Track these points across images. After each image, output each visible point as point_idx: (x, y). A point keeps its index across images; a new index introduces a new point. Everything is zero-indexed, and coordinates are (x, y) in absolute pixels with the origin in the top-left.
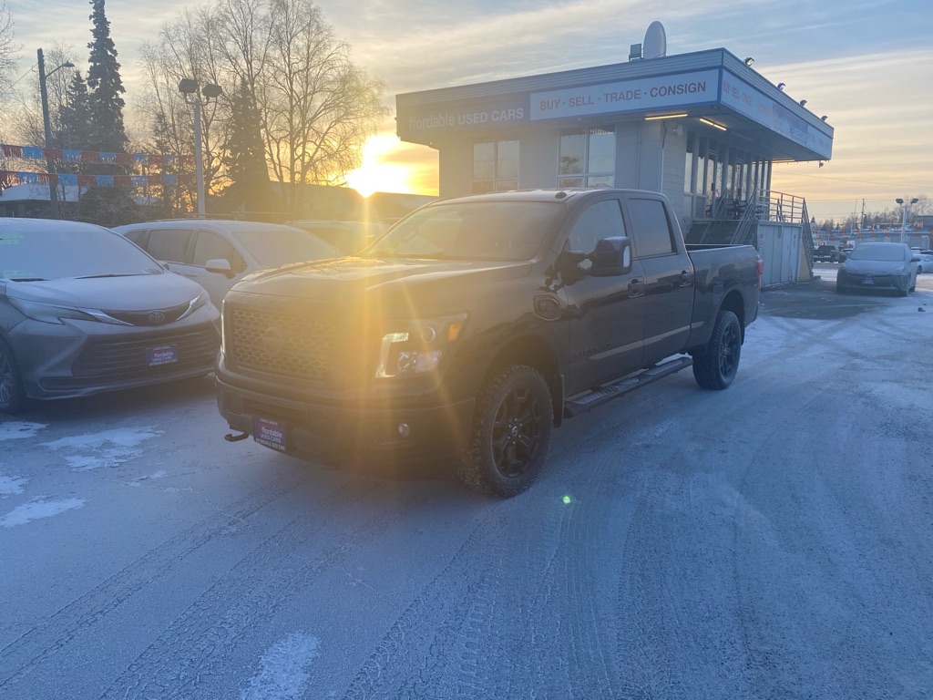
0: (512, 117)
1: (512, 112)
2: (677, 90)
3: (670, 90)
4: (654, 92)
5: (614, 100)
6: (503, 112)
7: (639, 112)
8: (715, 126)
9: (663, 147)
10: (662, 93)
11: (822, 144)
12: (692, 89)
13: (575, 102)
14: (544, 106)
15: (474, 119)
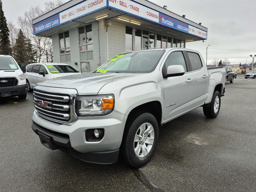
0: (56, 23)
2: (95, 4)
3: (93, 4)
4: (89, 6)
5: (79, 11)
7: (86, 15)
8: (131, 22)
9: (107, 31)
10: (91, 6)
11: (200, 33)
12: (99, 2)
13: (70, 14)
14: (63, 17)
15: (48, 26)
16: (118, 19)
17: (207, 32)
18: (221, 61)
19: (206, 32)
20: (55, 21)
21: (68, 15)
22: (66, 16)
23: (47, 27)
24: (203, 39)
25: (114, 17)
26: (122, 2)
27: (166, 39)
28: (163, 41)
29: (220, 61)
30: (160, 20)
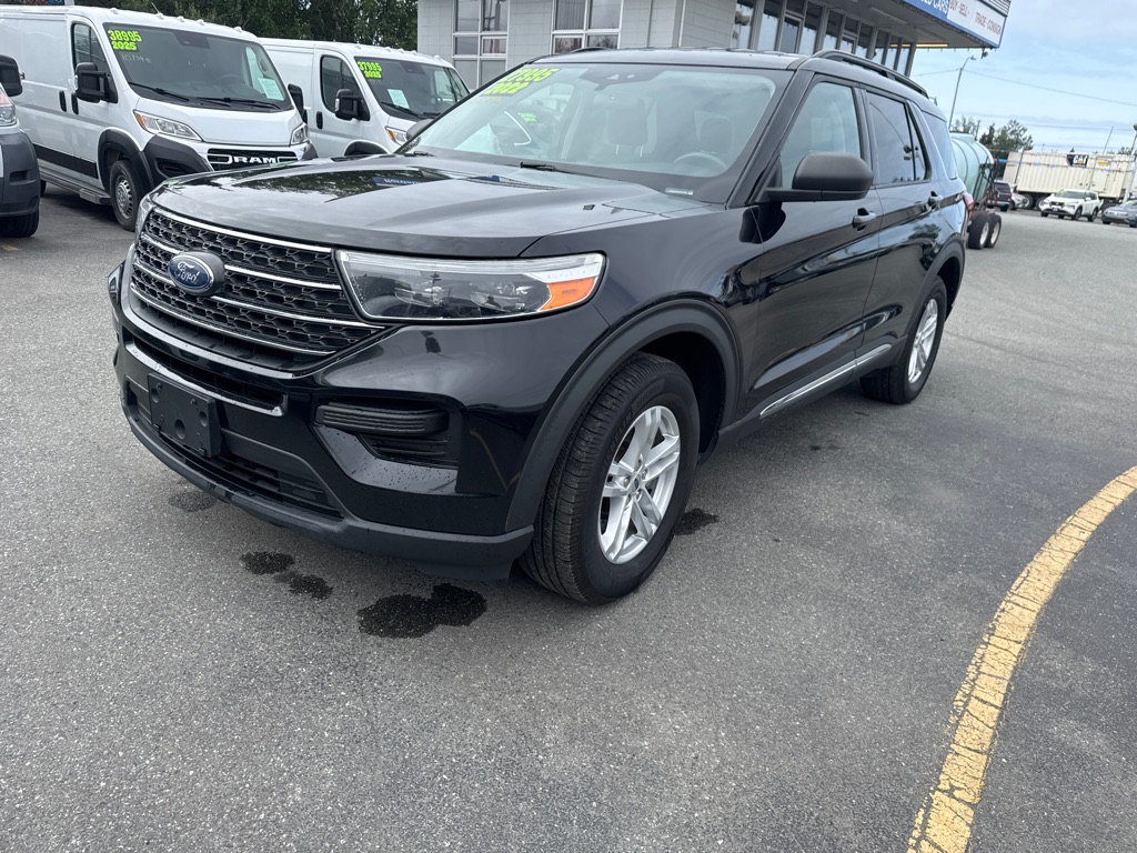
11: (981, 20)
17: (1005, 16)
18: (992, 129)
19: (1003, 18)
24: (984, 45)
27: (856, 32)
28: (844, 39)
29: (987, 133)
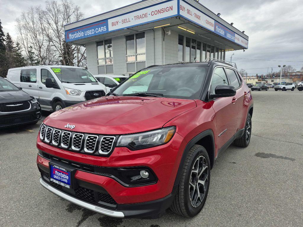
0: (102, 30)
1: (102, 28)
2: (161, 11)
3: (159, 12)
4: (153, 13)
5: (138, 18)
6: (99, 28)
7: (148, 23)
8: (188, 31)
9: (164, 40)
10: (156, 13)
11: (243, 42)
12: (167, 10)
13: (124, 21)
14: (113, 24)
15: (90, 33)
16: (179, 27)
19: (247, 41)
20: (101, 28)
21: (121, 22)
22: (117, 23)
23: (88, 34)
24: (244, 48)
25: (175, 25)
26: (189, 10)
28: (207, 51)
30: (215, 29)
